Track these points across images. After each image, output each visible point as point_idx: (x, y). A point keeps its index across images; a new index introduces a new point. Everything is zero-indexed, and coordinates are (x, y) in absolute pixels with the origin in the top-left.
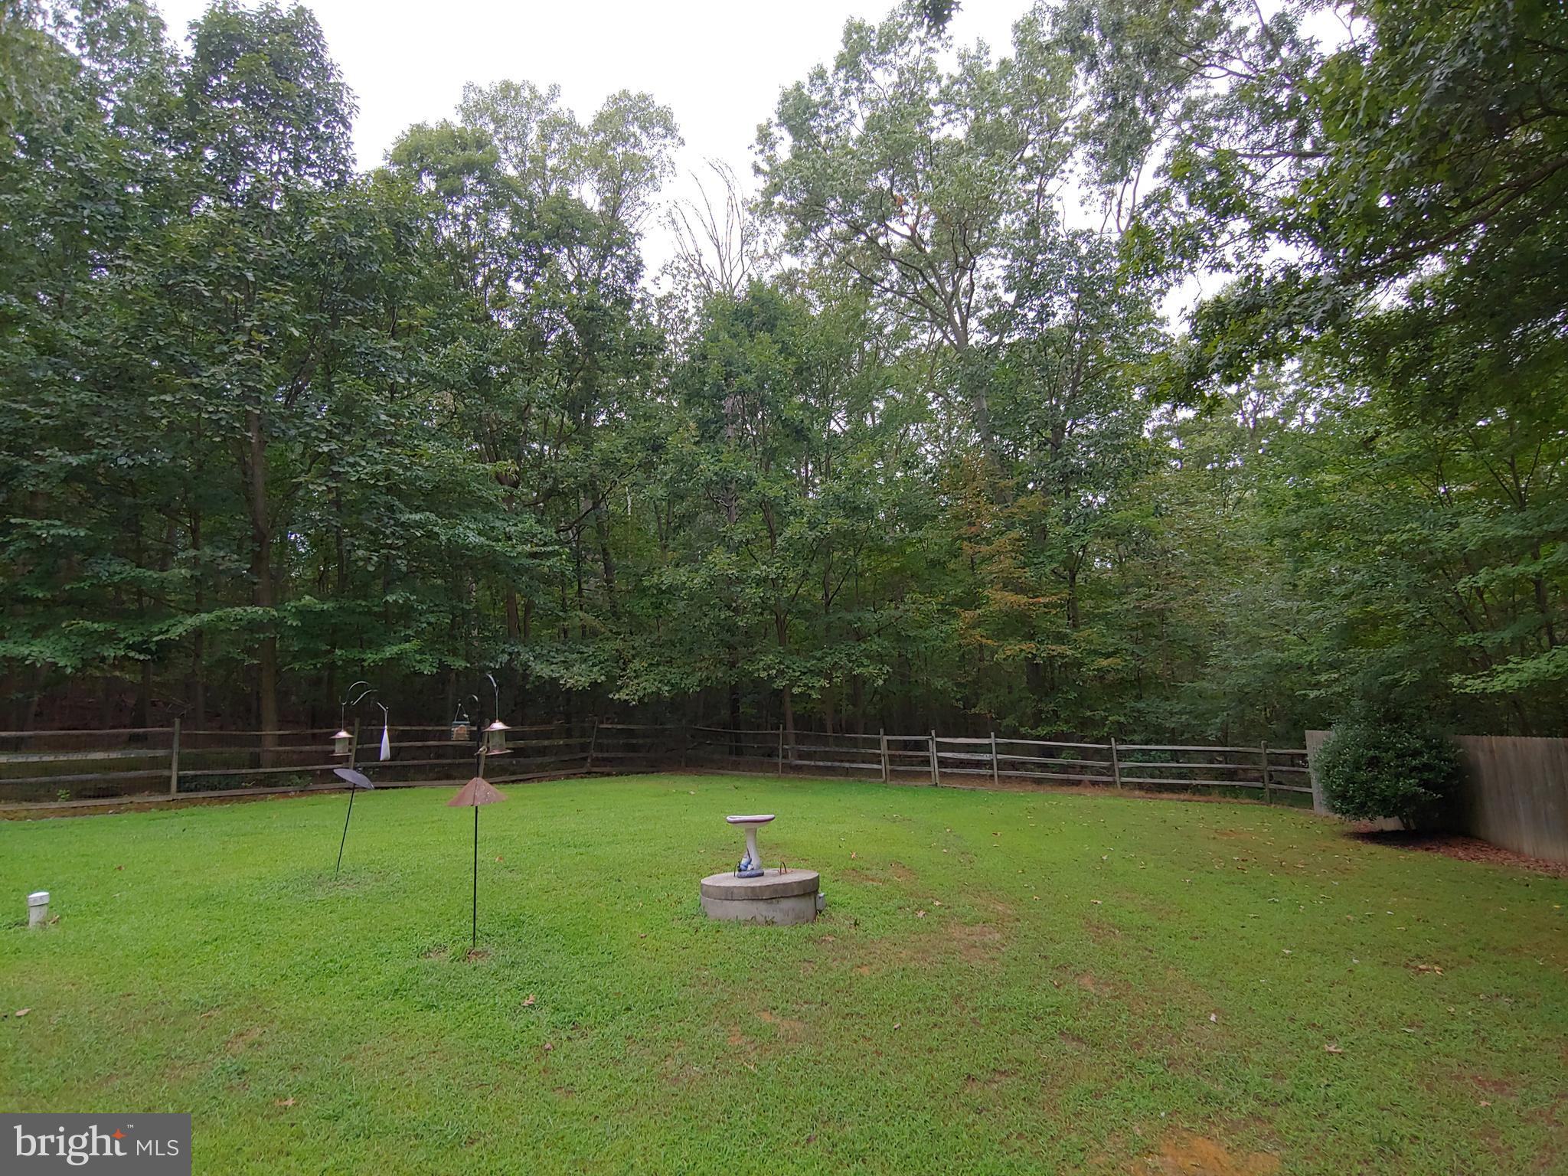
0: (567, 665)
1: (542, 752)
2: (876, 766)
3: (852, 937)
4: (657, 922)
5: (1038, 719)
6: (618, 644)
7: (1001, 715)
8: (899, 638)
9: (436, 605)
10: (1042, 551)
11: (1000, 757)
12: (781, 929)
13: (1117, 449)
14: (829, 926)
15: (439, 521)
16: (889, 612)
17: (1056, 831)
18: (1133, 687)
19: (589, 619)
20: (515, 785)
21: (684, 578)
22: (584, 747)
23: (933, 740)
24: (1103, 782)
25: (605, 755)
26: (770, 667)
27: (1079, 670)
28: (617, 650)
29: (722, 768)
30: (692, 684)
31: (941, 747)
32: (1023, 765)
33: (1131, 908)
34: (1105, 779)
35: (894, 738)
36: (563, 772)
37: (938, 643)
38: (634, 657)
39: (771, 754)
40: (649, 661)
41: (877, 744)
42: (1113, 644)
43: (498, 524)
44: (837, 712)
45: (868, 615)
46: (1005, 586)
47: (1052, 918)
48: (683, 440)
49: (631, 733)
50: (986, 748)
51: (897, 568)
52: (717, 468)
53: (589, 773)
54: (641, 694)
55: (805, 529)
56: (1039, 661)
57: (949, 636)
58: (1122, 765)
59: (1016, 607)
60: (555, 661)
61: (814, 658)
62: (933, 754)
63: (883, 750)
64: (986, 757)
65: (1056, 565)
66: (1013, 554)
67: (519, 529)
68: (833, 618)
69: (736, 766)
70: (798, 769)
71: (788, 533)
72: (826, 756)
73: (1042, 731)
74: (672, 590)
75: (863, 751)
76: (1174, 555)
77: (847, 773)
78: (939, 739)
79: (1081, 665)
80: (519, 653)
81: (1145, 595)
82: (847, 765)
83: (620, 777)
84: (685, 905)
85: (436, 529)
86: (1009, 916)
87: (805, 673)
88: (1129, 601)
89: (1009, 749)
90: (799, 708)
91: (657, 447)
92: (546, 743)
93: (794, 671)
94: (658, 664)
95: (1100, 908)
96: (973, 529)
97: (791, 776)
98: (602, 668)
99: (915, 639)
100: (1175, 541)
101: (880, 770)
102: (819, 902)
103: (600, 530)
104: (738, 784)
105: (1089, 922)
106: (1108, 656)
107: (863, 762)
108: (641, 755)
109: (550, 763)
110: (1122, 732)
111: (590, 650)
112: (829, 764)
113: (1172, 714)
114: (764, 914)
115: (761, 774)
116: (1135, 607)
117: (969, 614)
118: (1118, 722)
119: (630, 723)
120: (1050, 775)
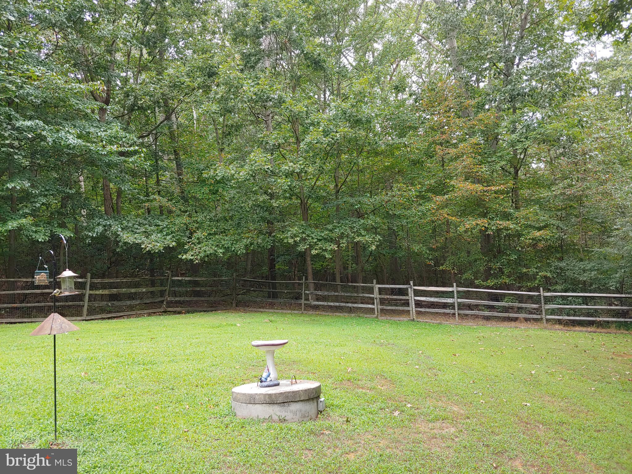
0: (147, 234)
1: (131, 297)
2: (370, 306)
3: (344, 431)
4: (198, 420)
5: (488, 275)
6: (185, 219)
7: (461, 272)
8: (388, 216)
9: (47, 190)
10: (495, 152)
11: (459, 300)
12: (290, 425)
13: (552, 77)
14: (327, 423)
15: (47, 127)
16: (382, 197)
17: (499, 352)
18: (557, 252)
19: (164, 201)
20: (110, 321)
21: (233, 172)
22: (162, 293)
23: (411, 288)
24: (534, 319)
25: (177, 299)
26: (295, 236)
27: (518, 239)
28: (185, 224)
29: (263, 307)
30: (240, 248)
31: (417, 293)
32: (477, 307)
33: (552, 408)
34: (535, 316)
35: (383, 286)
36: (146, 311)
37: (416, 219)
38: (198, 228)
39: (298, 297)
40: (208, 232)
41: (371, 290)
42: (544, 221)
43: (92, 130)
44: (345, 268)
45: (366, 200)
46: (466, 179)
47: (493, 416)
48: (231, 68)
49: (196, 283)
50: (450, 294)
51: (388, 166)
52: (256, 90)
53: (165, 312)
54: (202, 255)
55: (320, 136)
56: (490, 232)
57: (424, 214)
58: (549, 306)
59: (474, 193)
60: (138, 231)
61: (327, 229)
62: (412, 298)
63: (376, 295)
64: (450, 301)
65: (504, 163)
66: (473, 155)
67: (108, 133)
68: (340, 202)
69: (272, 306)
70: (316, 308)
71: (308, 139)
72: (337, 299)
73: (490, 283)
74: (223, 181)
75: (361, 295)
76: (591, 156)
77: (350, 310)
78: (416, 288)
79: (519, 235)
80: (110, 226)
81: (569, 185)
82: (350, 305)
83: (187, 315)
84: (221, 407)
85: (44, 133)
86: (462, 415)
87: (320, 240)
88: (557, 190)
89: (467, 295)
90: (318, 266)
91: (212, 74)
92: (133, 290)
93: (313, 239)
94: (215, 234)
95: (529, 409)
96: (444, 137)
97: (311, 313)
98: (173, 237)
99: (399, 217)
100: (592, 145)
101: (374, 309)
102: (320, 405)
103: (172, 136)
104: (272, 318)
105: (521, 420)
106: (540, 229)
107: (362, 303)
108: (203, 299)
109: (136, 305)
110: (548, 284)
111: (165, 224)
112: (337, 304)
113: (584, 271)
114: (279, 414)
115: (289, 311)
116: (561, 194)
117: (439, 198)
118: (545, 277)
119: (196, 276)
120: (496, 314)
